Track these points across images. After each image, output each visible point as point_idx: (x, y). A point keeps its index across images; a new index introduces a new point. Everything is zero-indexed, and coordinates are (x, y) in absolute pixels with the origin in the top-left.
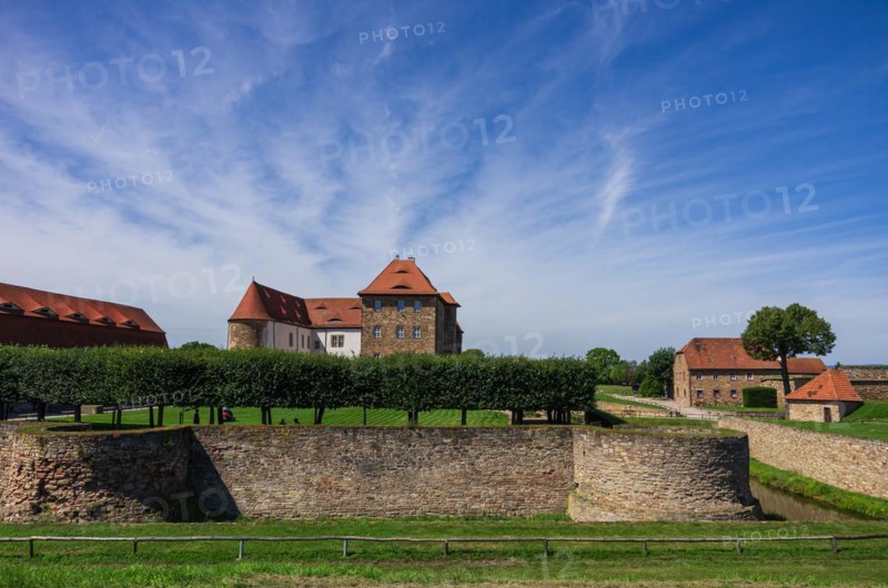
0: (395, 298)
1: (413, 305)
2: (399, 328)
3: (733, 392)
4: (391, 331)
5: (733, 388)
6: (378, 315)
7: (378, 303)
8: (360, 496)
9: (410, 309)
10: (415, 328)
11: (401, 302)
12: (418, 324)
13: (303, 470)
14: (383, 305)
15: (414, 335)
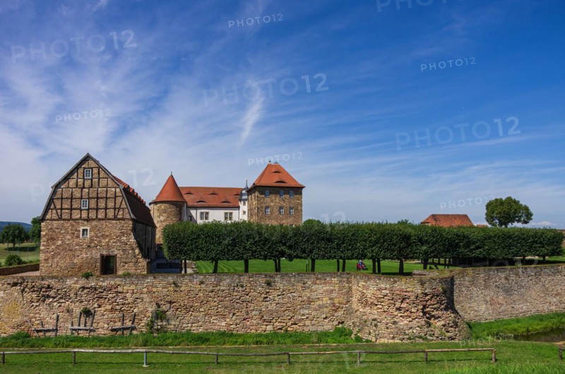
0: (277, 189)
1: (288, 194)
2: (281, 208)
4: (276, 210)
6: (268, 200)
7: (267, 192)
8: (508, 306)
9: (287, 196)
10: (291, 208)
11: (282, 191)
12: (292, 206)
13: (482, 293)
14: (270, 193)
15: (290, 212)
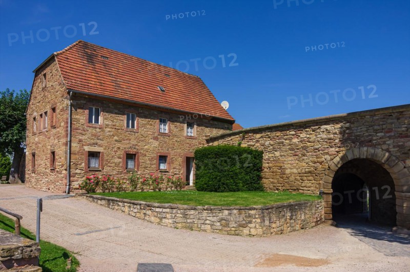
3: (163, 158)
5: (164, 151)
